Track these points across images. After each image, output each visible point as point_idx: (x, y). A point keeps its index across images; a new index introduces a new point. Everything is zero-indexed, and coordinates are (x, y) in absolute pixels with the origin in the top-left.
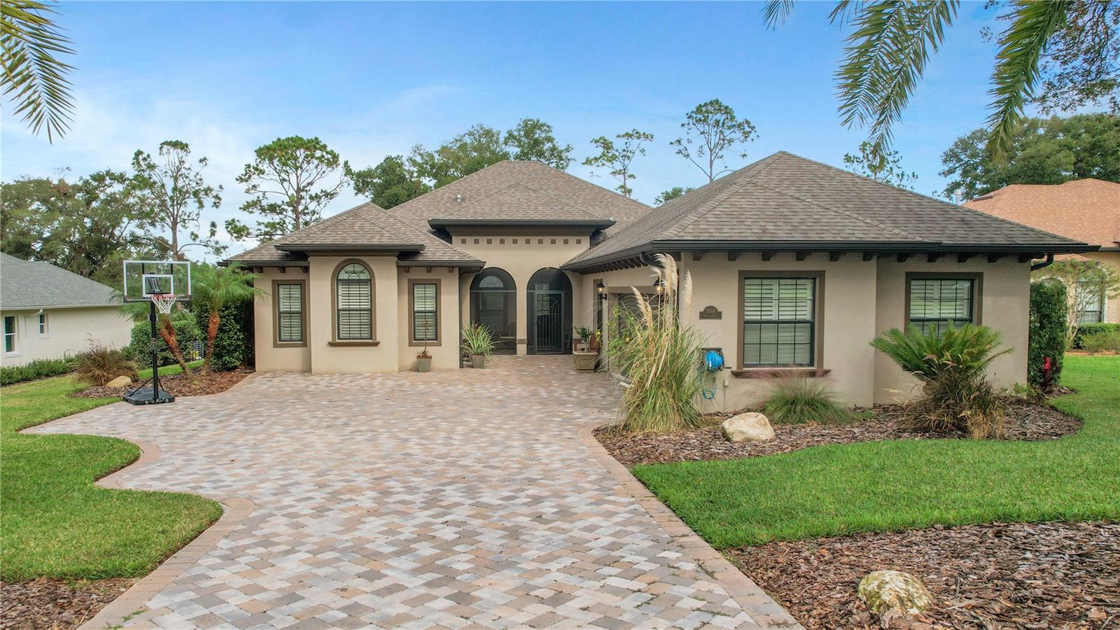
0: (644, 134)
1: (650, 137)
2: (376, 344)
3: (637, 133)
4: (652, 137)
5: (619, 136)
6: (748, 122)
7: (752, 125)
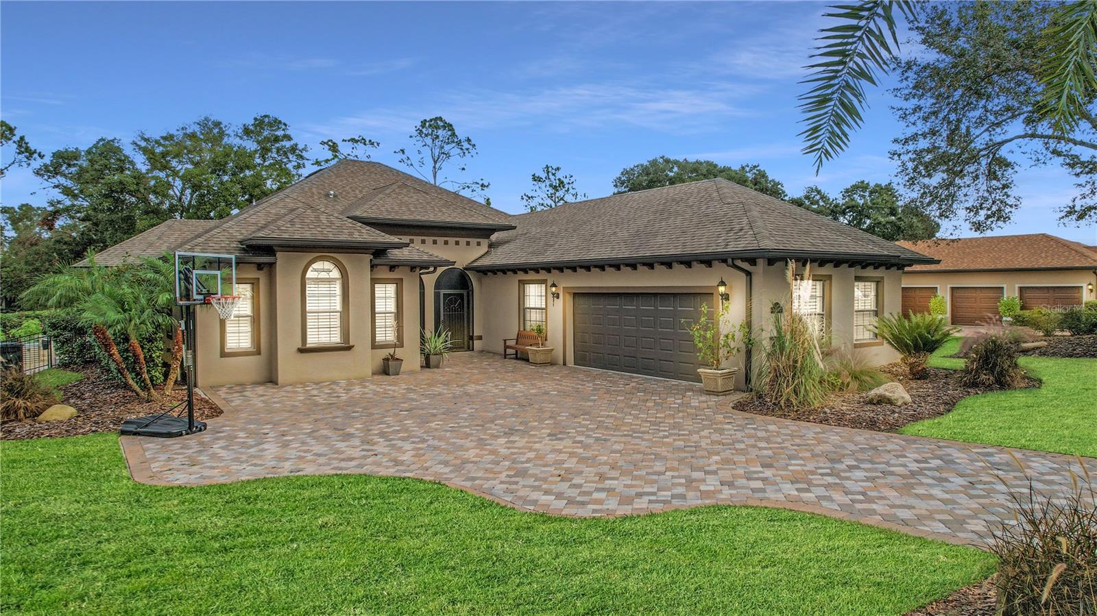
0: (370, 141)
1: (375, 144)
2: (349, 348)
3: (363, 139)
4: (378, 144)
5: (343, 140)
6: (469, 140)
7: (473, 143)
